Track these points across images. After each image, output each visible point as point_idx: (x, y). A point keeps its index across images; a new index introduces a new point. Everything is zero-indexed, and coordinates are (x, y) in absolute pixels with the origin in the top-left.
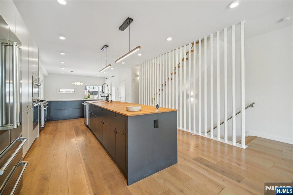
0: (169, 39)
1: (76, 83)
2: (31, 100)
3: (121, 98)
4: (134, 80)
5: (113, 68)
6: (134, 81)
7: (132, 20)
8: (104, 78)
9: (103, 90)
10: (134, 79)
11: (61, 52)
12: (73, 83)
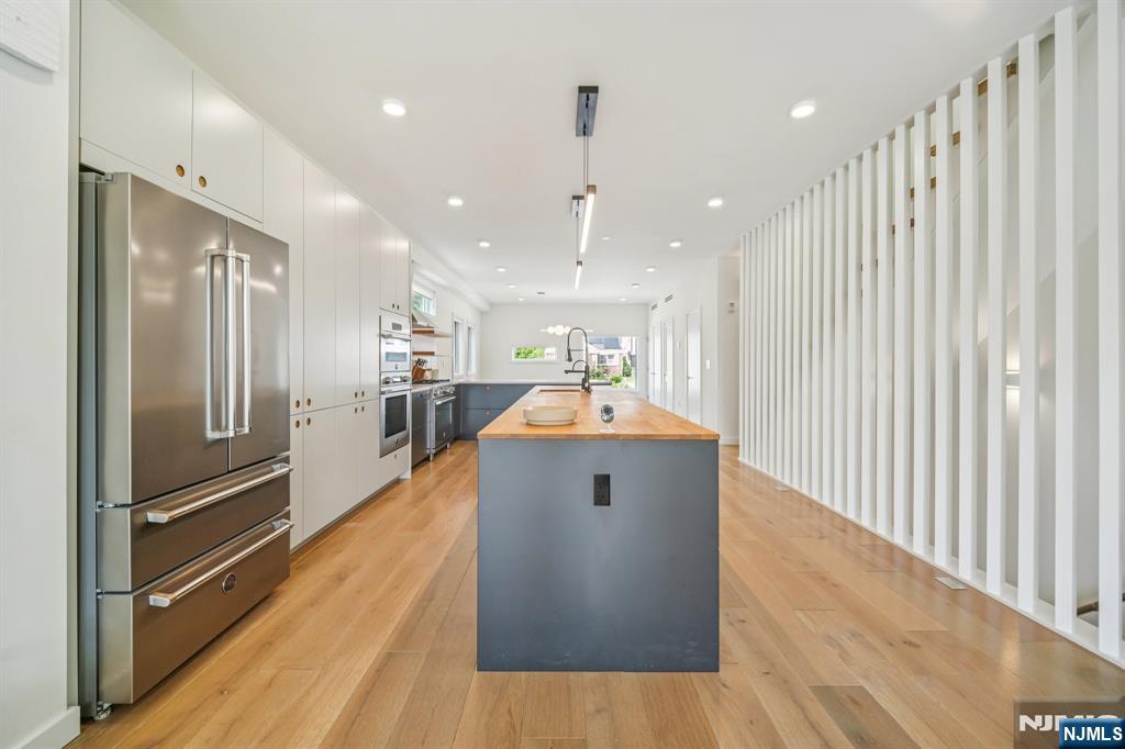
0: (804, 111)
1: (551, 330)
2: (375, 380)
3: (688, 378)
4: (730, 309)
5: (654, 267)
6: (732, 312)
7: (595, 90)
8: (647, 305)
9: (569, 351)
10: (732, 304)
11: (480, 240)
12: (543, 330)
